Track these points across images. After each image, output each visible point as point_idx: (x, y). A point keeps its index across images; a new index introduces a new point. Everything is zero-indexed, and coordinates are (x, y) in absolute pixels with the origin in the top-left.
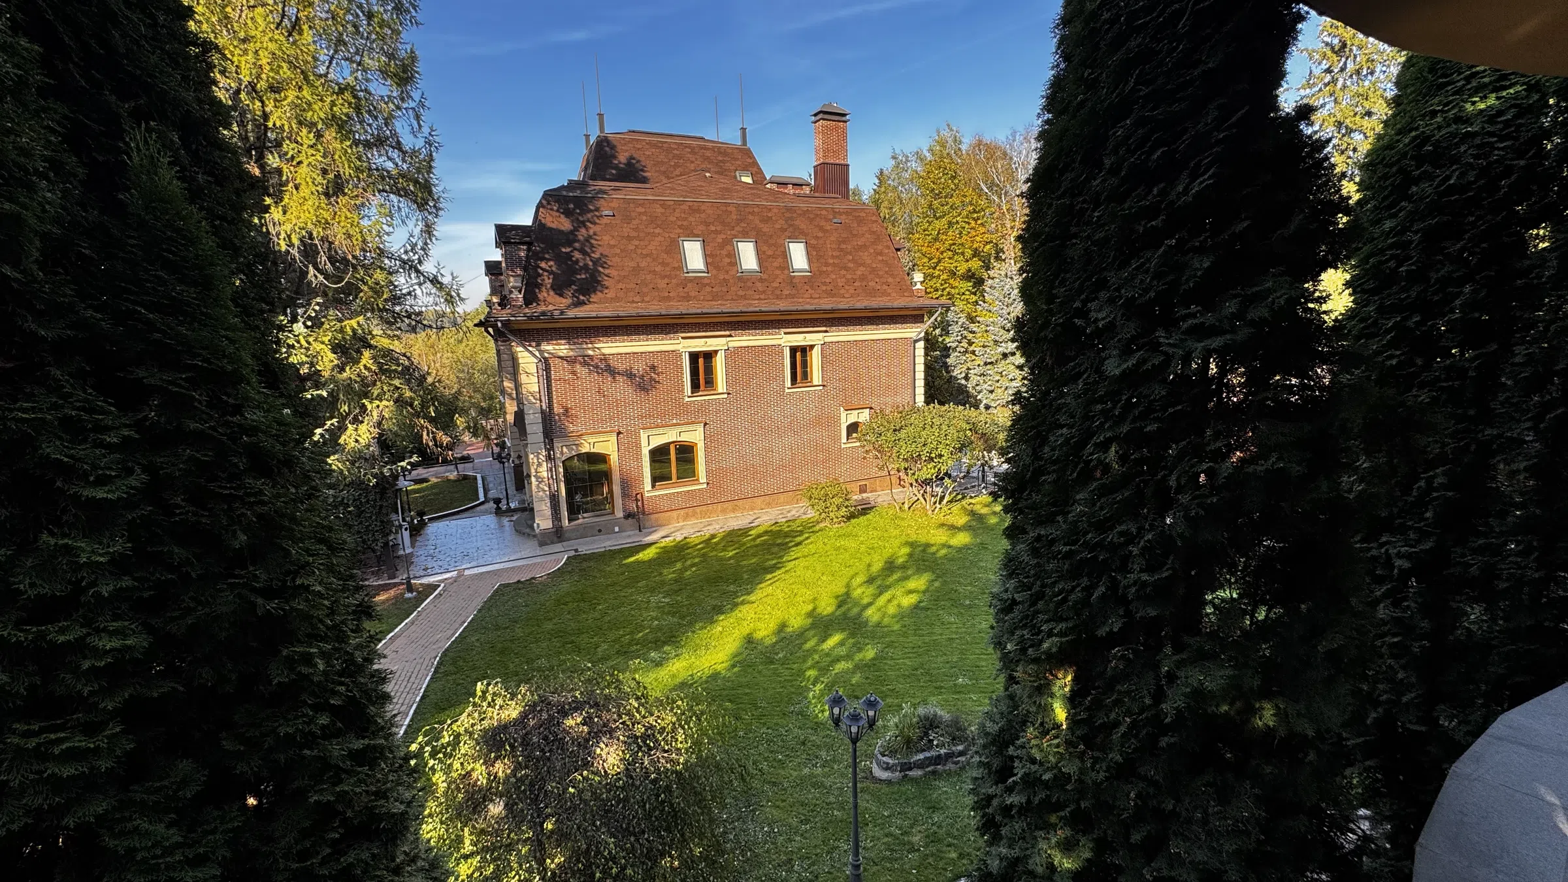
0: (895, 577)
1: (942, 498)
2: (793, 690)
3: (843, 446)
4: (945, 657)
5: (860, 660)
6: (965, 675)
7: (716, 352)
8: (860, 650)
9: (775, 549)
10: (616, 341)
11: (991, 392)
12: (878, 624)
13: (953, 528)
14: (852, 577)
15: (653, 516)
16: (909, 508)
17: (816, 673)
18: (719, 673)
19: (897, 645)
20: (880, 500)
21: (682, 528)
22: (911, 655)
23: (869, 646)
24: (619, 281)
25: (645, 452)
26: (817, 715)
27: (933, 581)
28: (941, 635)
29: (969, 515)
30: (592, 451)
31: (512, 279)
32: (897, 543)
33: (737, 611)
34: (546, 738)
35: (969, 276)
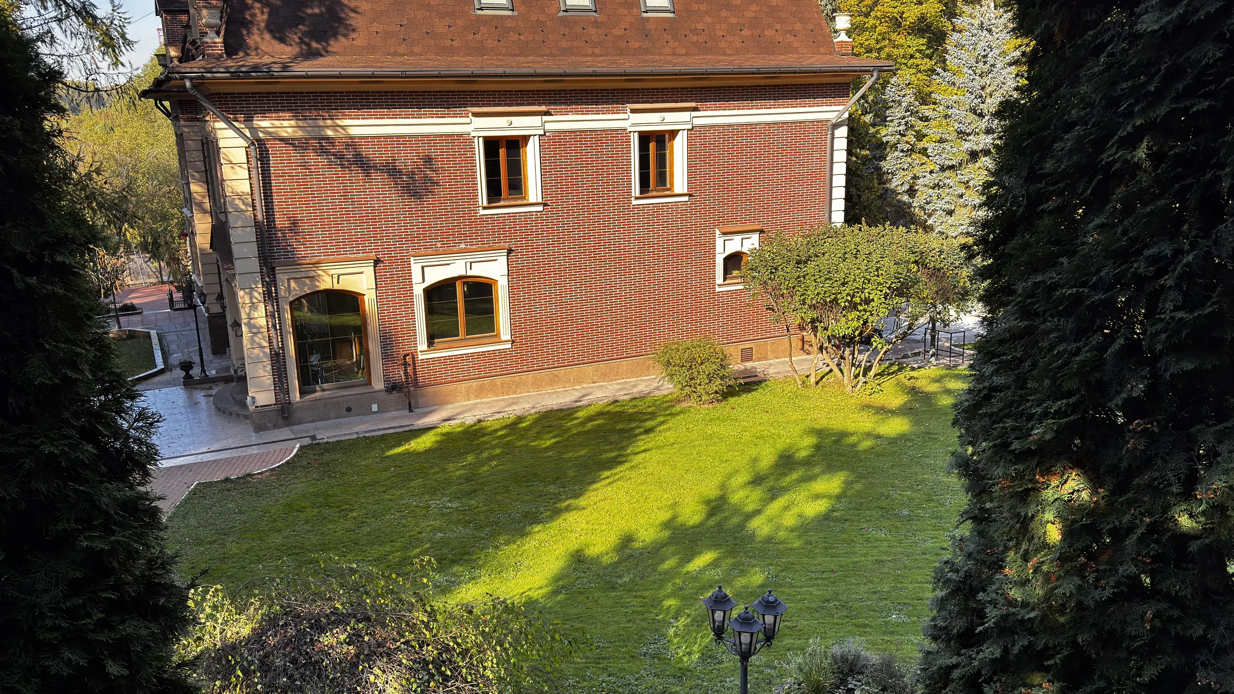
0: (795, 476)
1: (867, 369)
2: (645, 625)
3: (718, 289)
4: (871, 586)
5: (743, 587)
6: (900, 610)
7: (526, 138)
8: (743, 573)
9: (615, 437)
10: (370, 117)
11: (950, 213)
12: (769, 540)
13: (883, 411)
14: (730, 476)
15: (430, 390)
16: (817, 383)
17: (679, 603)
18: (536, 601)
19: (798, 567)
20: (771, 371)
21: (474, 406)
22: (819, 582)
23: (757, 569)
24: (373, 20)
25: (418, 290)
26: (681, 660)
27: (852, 482)
28: (865, 555)
29: (908, 393)
30: (336, 287)
31: (205, 12)
32: (797, 430)
33: (560, 520)
34: (294, 661)
35: (922, 28)
